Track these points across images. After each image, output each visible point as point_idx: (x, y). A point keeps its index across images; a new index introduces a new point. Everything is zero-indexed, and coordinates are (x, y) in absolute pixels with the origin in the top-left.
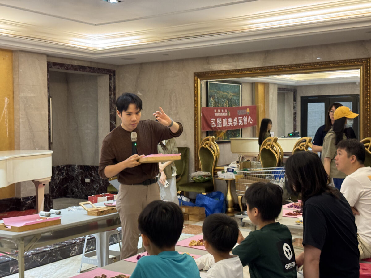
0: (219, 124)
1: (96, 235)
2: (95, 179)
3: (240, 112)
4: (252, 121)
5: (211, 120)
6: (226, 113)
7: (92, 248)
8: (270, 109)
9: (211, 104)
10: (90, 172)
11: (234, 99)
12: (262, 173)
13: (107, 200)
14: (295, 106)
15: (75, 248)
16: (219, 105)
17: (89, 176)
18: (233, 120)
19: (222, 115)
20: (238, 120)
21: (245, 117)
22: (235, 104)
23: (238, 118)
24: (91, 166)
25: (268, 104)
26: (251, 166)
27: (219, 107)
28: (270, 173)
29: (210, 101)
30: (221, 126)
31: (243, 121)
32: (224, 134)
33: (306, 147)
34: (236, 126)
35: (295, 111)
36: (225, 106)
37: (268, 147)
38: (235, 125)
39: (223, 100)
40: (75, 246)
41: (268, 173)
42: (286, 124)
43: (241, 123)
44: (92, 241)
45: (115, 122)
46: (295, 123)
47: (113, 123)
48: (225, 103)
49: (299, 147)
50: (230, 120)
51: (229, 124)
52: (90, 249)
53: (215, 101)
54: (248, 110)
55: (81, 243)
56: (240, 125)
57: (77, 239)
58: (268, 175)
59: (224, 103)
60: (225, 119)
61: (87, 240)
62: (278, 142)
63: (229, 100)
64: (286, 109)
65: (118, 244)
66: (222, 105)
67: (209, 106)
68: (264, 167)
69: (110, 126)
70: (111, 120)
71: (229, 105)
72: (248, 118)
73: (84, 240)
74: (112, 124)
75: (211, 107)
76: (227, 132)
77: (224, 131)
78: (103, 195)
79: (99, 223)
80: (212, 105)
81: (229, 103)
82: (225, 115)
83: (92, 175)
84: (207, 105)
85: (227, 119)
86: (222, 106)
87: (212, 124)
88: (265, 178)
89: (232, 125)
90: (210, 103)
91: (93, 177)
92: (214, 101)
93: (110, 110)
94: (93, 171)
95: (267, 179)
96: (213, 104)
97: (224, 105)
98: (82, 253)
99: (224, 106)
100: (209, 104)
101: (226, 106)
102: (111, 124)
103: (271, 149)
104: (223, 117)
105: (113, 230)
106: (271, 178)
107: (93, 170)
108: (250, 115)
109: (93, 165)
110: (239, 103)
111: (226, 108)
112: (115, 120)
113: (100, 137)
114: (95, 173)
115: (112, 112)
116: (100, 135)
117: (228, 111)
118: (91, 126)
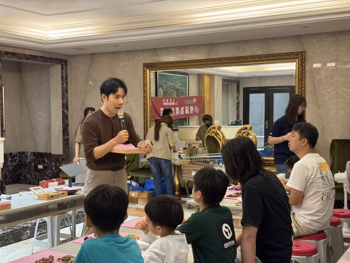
1: (47, 219)
2: (48, 165)
3: (187, 102)
4: (198, 110)
5: (160, 109)
6: (173, 102)
7: (44, 232)
8: (215, 99)
9: (160, 94)
10: (43, 159)
11: (182, 89)
12: (206, 158)
13: (58, 185)
14: (238, 96)
15: (26, 232)
16: (168, 95)
17: (42, 163)
18: (180, 110)
19: (170, 104)
20: (184, 110)
21: (191, 106)
22: (183, 94)
23: (185, 108)
24: (44, 153)
25: (214, 94)
26: (197, 153)
27: (167, 96)
28: (214, 159)
29: (159, 91)
31: (189, 110)
33: (247, 134)
34: (183, 115)
35: (238, 101)
36: (173, 96)
37: (213, 134)
38: (181, 114)
39: (171, 91)
40: (27, 230)
41: (212, 159)
42: (230, 113)
43: (187, 112)
44: (43, 225)
45: (68, 110)
46: (238, 112)
47: (65, 112)
48: (174, 93)
49: (240, 134)
50: (177, 110)
51: (176, 113)
52: (41, 232)
53: (164, 91)
54: (195, 100)
55: (32, 227)
56: (187, 114)
57: (28, 223)
58: (212, 161)
59: (172, 93)
61: (39, 224)
62: (222, 129)
63: (178, 90)
64: (229, 99)
65: (69, 227)
66: (171, 95)
67: (158, 96)
68: (208, 153)
69: (63, 114)
70: (63, 108)
71: (177, 95)
72: (194, 107)
73: (35, 224)
75: (160, 97)
78: (54, 180)
79: (50, 207)
80: (161, 95)
81: (177, 93)
82: (173, 104)
83: (45, 161)
84: (156, 95)
85: (174, 108)
88: (209, 163)
89: (179, 114)
90: (159, 93)
91: (46, 164)
92: (162, 91)
93: (62, 99)
94: (45, 158)
95: (211, 164)
97: (172, 95)
98: (33, 237)
99: (172, 96)
100: (158, 94)
101: (174, 96)
102: (63, 112)
103: (215, 136)
105: (64, 214)
106: (215, 163)
107: (46, 157)
108: (196, 104)
109: (46, 152)
110: (187, 93)
111: (174, 98)
112: (67, 109)
113: (52, 125)
114: (47, 159)
115: (65, 100)
116: (52, 123)
117: (175, 101)
118: (43, 115)
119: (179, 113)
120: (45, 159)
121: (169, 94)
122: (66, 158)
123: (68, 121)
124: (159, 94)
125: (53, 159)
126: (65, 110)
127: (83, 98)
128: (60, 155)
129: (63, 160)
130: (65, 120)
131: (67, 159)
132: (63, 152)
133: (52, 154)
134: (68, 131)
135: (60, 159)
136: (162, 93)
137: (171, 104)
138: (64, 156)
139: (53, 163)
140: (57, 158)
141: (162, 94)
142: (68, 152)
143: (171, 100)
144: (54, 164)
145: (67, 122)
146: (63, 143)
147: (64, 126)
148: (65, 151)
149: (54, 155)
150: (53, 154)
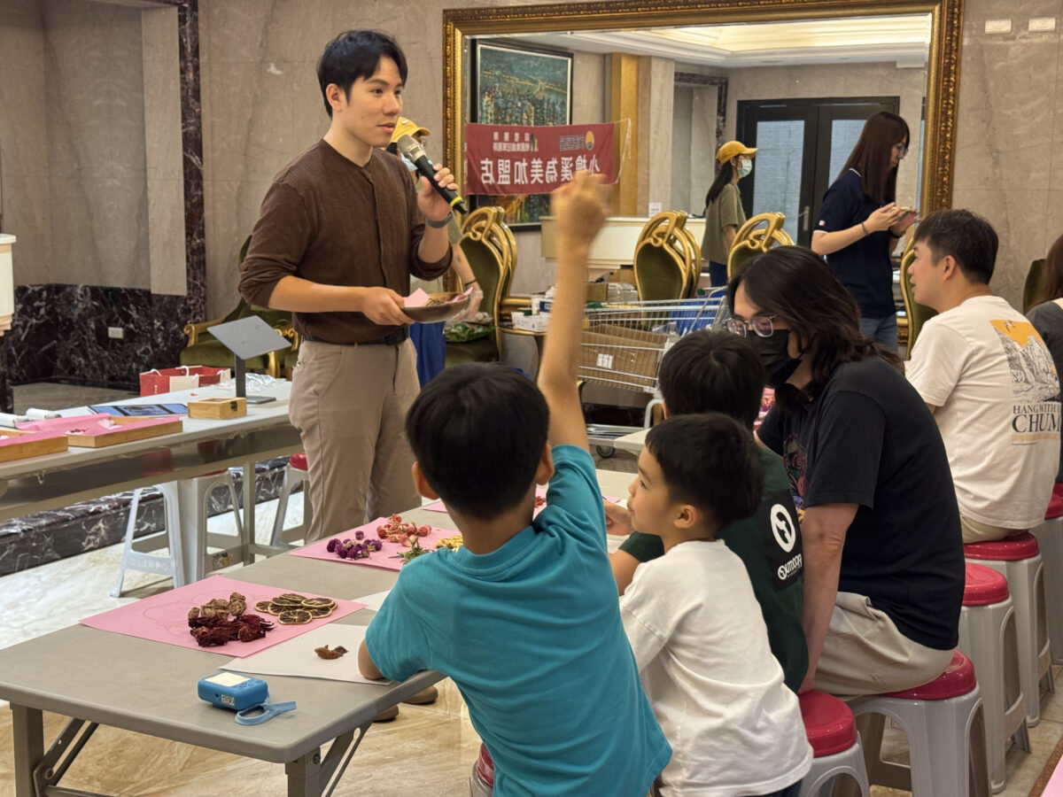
0: (503, 176)
1: (167, 489)
2: (140, 329)
3: (566, 143)
5: (483, 162)
6: (525, 142)
7: (149, 527)
8: (652, 135)
9: (485, 114)
10: (125, 309)
11: (551, 101)
14: (721, 129)
15: (97, 527)
16: (508, 119)
17: (120, 320)
18: (544, 167)
19: (514, 150)
20: (559, 167)
21: (580, 157)
22: (553, 116)
23: (559, 160)
24: (125, 289)
25: (648, 121)
26: (608, 297)
27: (506, 123)
29: (481, 104)
30: (508, 182)
32: (521, 206)
34: (553, 184)
36: (524, 122)
38: (548, 182)
39: (519, 104)
40: (98, 520)
42: (694, 181)
43: (567, 175)
45: (201, 156)
47: (194, 161)
48: (526, 112)
49: (747, 242)
50: (537, 166)
51: (533, 178)
52: (142, 530)
53: (496, 105)
54: (590, 138)
55: (114, 512)
57: (105, 500)
59: (522, 113)
60: (522, 161)
63: (537, 103)
64: (694, 136)
66: (517, 117)
67: (479, 120)
68: (645, 299)
69: (185, 168)
70: (185, 150)
71: (536, 118)
72: (589, 159)
73: (127, 504)
74: (190, 160)
75: (483, 123)
76: (528, 199)
77: (521, 197)
78: (185, 370)
80: (487, 118)
81: (536, 113)
82: (523, 150)
83: (131, 316)
84: (474, 117)
85: (527, 161)
86: (518, 123)
87: (483, 175)
88: (651, 330)
89: (541, 182)
90: (482, 110)
91: (133, 323)
92: (492, 105)
93: (184, 119)
94: (132, 306)
95: (658, 332)
96: (491, 114)
97: (522, 119)
98: (118, 541)
99: (521, 123)
100: (479, 113)
101: (529, 123)
102: (187, 161)
104: (514, 157)
105: (217, 475)
106: (667, 329)
107: (132, 302)
108: (594, 152)
109: (132, 287)
110: (565, 112)
111: (529, 130)
112: (199, 151)
113: (152, 202)
114: (137, 309)
115: (190, 124)
116: (151, 195)
117: (532, 138)
118: (122, 168)
119: (541, 178)
120: (128, 308)
121: (511, 116)
122: (197, 307)
123: (202, 190)
124: (482, 114)
125: (157, 309)
126: (192, 157)
127: (249, 116)
128: (178, 297)
129: (187, 311)
130: (193, 188)
131: (202, 311)
132: (189, 288)
133: (153, 292)
134: (201, 222)
135: (179, 311)
136: (489, 111)
137: (518, 149)
138: (192, 302)
139: (155, 322)
140: (168, 306)
141: (489, 116)
142: (203, 289)
143: (517, 135)
144: (159, 324)
145: (200, 193)
146: (188, 260)
147: (189, 206)
148: (195, 286)
149: (161, 298)
150: (154, 295)
